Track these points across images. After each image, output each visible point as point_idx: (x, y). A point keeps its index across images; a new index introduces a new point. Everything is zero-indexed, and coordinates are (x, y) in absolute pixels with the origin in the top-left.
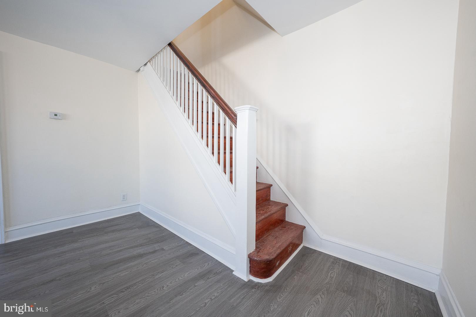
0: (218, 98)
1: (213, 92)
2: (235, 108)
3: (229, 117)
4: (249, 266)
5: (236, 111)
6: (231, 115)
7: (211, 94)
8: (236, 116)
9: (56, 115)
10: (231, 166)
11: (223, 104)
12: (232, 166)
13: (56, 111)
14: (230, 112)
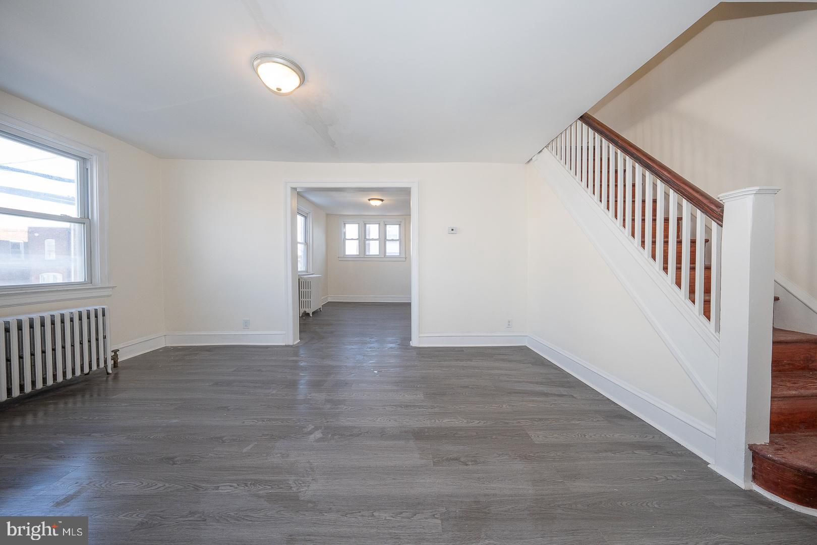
0: (677, 182)
1: (667, 174)
2: (719, 196)
3: (703, 211)
4: (751, 465)
5: (721, 199)
6: (708, 207)
7: (664, 177)
8: (720, 206)
9: (452, 230)
10: (707, 291)
11: (691, 191)
12: (710, 292)
13: (453, 226)
14: (705, 201)
